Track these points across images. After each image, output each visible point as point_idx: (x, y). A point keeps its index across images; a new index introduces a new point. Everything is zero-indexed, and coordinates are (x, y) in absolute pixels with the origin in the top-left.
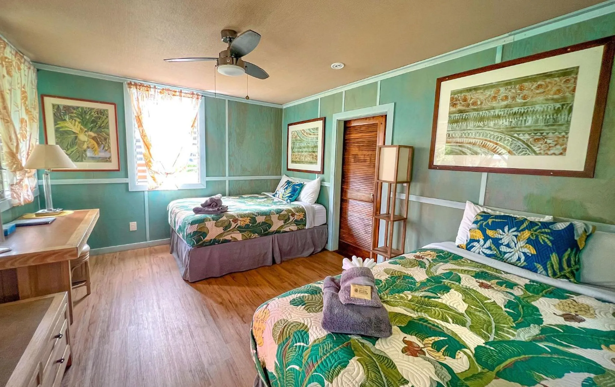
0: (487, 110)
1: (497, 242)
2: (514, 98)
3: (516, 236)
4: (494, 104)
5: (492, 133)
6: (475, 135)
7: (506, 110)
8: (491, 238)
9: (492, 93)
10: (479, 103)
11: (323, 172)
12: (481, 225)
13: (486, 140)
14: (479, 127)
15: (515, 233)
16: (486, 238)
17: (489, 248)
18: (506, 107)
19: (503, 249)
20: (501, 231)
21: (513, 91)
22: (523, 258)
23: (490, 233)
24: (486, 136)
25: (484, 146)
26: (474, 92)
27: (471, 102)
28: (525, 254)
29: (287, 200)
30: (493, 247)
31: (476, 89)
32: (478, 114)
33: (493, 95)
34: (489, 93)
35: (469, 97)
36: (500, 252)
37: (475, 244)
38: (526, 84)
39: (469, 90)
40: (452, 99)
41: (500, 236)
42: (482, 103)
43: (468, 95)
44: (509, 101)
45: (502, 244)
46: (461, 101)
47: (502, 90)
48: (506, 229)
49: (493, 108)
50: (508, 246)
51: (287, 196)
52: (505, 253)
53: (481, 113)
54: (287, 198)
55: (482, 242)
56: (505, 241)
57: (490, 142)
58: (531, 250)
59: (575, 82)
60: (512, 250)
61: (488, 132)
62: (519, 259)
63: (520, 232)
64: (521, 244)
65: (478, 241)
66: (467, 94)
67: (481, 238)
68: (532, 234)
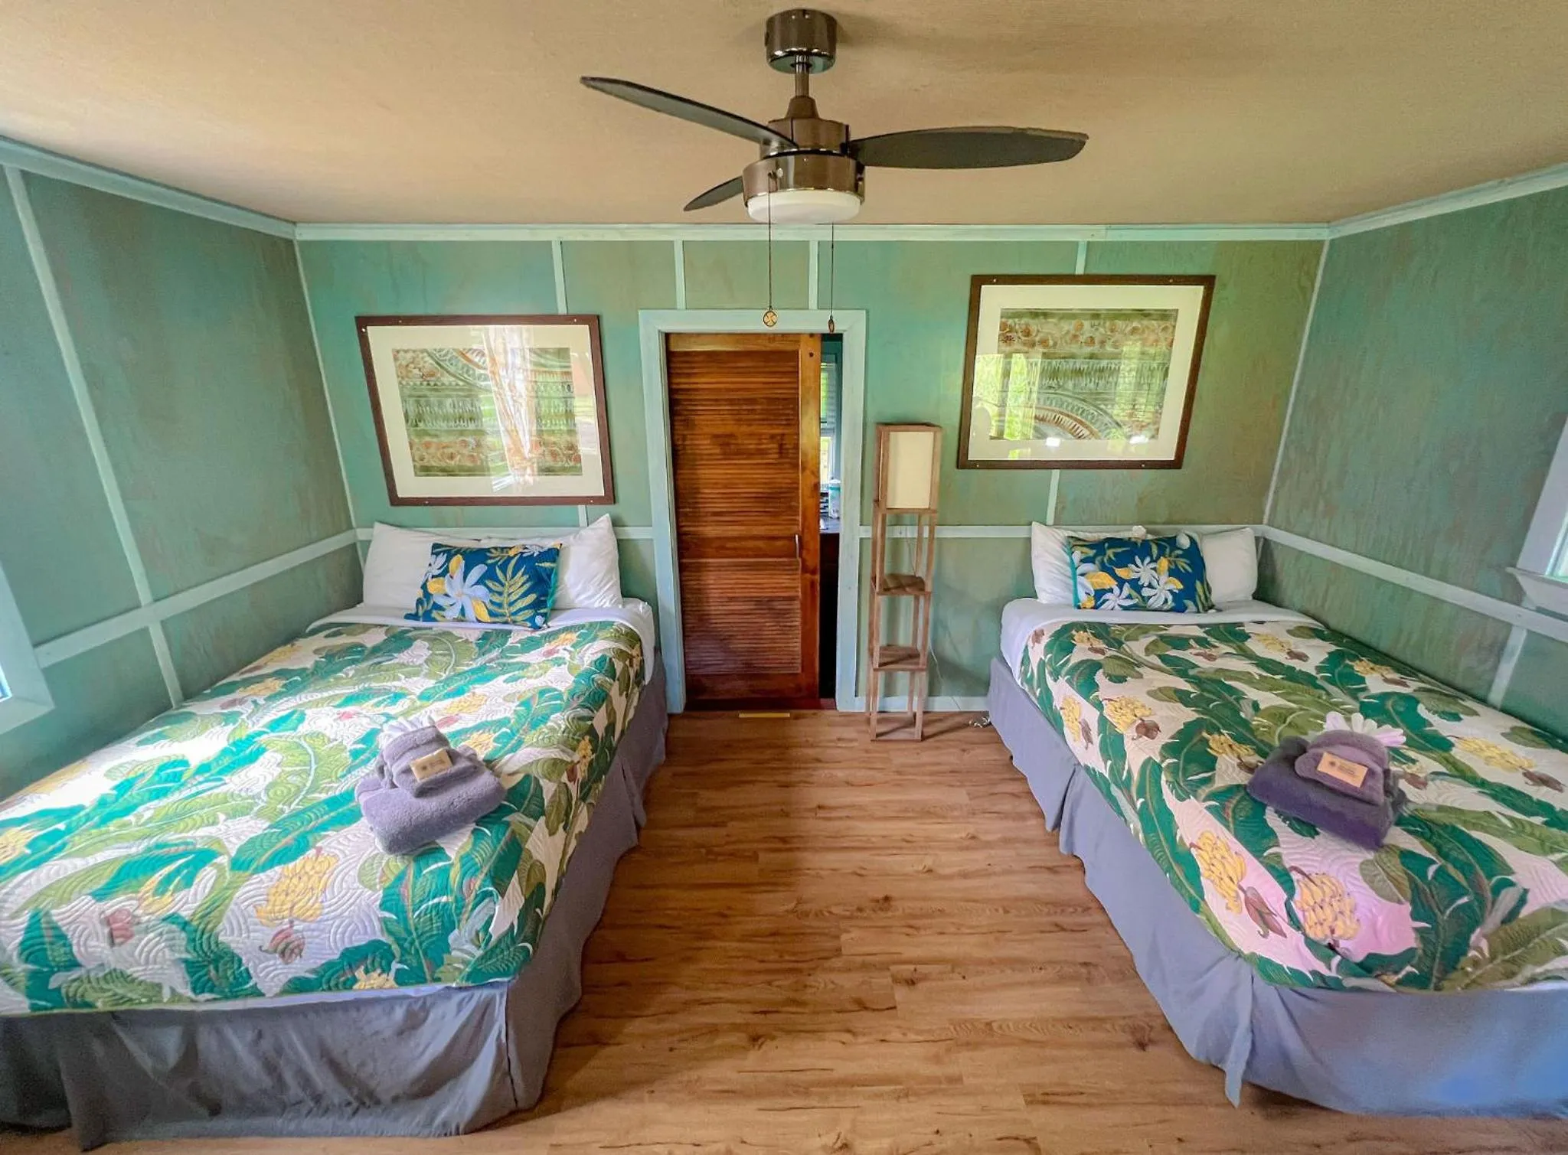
0: (1064, 358)
1: (1135, 584)
2: (1103, 343)
3: (1155, 569)
4: (1074, 349)
5: (1070, 400)
6: (1045, 403)
7: (1092, 361)
8: (1128, 581)
9: (1072, 327)
10: (1051, 343)
11: (611, 496)
12: (1102, 563)
13: (1061, 413)
14: (1050, 387)
15: (1153, 565)
16: (1121, 582)
17: (1129, 597)
18: (1092, 356)
19: (1146, 592)
20: (1133, 566)
21: (1102, 330)
22: (1170, 598)
23: (1121, 572)
24: (1061, 406)
25: (1058, 423)
26: (1042, 319)
27: (1037, 339)
28: (1171, 591)
29: (532, 619)
30: (1134, 594)
31: (1045, 314)
32: (1050, 363)
33: (1073, 332)
34: (1066, 328)
35: (1033, 328)
36: (1143, 597)
37: (1108, 596)
38: (1119, 323)
39: (1035, 314)
40: (1003, 326)
41: (1136, 576)
42: (1055, 344)
43: (1034, 325)
44: (1095, 349)
45: (1142, 586)
46: (1020, 335)
47: (1087, 324)
48: (1138, 561)
49: (1073, 356)
50: (1150, 586)
51: (520, 604)
52: (1149, 598)
53: (1054, 362)
54: (529, 613)
55: (1117, 590)
56: (1144, 581)
57: (1068, 416)
58: (1177, 585)
59: (1173, 332)
60: (1156, 591)
61: (1064, 398)
62: (1166, 601)
63: (1155, 561)
64: (1164, 578)
65: (1111, 590)
66: (1031, 321)
67: (1113, 584)
68: (1170, 562)
